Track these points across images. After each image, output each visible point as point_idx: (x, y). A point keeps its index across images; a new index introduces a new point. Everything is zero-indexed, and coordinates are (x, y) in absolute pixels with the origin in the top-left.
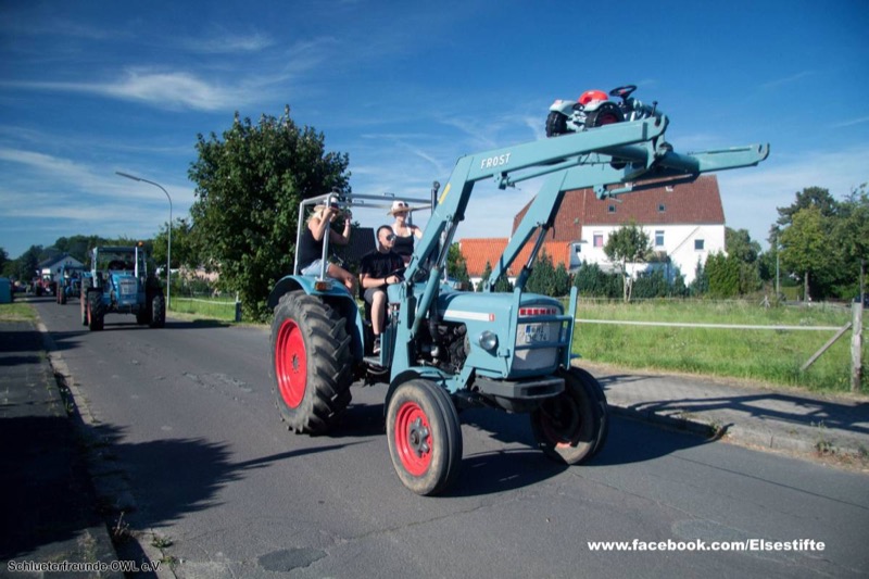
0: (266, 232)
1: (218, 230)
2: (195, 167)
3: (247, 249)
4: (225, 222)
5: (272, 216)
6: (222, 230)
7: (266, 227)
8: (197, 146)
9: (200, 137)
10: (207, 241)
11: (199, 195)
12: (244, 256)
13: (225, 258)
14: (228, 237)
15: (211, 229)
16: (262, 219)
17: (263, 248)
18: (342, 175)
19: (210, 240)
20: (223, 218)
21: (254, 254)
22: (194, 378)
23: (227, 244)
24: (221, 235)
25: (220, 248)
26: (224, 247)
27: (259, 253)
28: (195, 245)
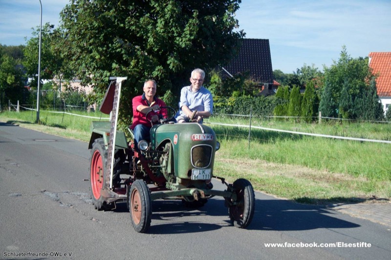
0: (142, 41)
1: (90, 39)
3: (118, 58)
4: (98, 28)
5: (148, 24)
6: (96, 38)
7: (142, 36)
10: (79, 50)
12: (114, 65)
13: (98, 68)
14: (102, 46)
15: (83, 36)
16: (137, 27)
17: (137, 58)
19: (83, 49)
20: (96, 24)
21: (127, 64)
22: (53, 196)
23: (101, 54)
24: (93, 43)
25: (93, 58)
26: (97, 57)
27: (132, 64)
28: (66, 53)
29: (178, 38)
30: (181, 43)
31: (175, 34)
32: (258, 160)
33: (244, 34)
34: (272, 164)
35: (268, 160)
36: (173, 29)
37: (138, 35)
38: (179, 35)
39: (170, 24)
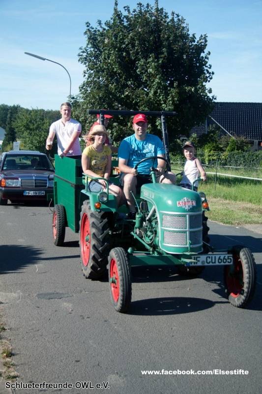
2: (83, 52)
8: (86, 33)
9: (88, 24)
11: (87, 75)
18: (202, 55)
28: (83, 118)
29: (163, 105)
30: (166, 109)
31: (162, 102)
32: (219, 199)
33: (215, 99)
34: (227, 201)
35: (226, 199)
36: (161, 97)
37: (134, 102)
38: (165, 103)
39: (158, 94)
